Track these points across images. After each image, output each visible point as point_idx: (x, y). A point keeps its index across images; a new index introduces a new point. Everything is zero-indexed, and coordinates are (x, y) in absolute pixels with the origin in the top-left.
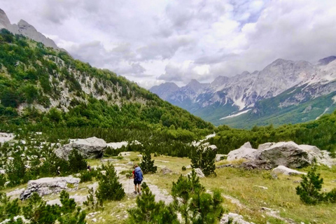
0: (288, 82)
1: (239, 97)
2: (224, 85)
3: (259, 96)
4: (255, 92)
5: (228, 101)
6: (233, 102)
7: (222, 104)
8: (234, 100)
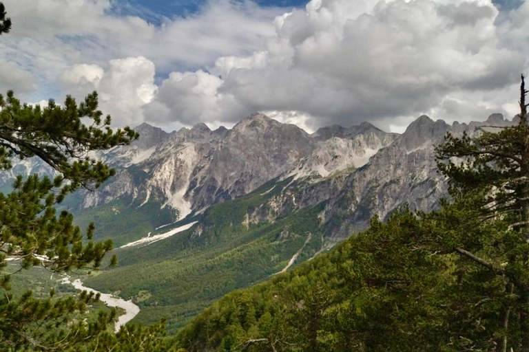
0: (272, 164)
1: (180, 187)
2: (153, 150)
3: (221, 190)
4: (213, 180)
5: (152, 195)
6: (166, 199)
7: (138, 202)
8: (168, 193)
